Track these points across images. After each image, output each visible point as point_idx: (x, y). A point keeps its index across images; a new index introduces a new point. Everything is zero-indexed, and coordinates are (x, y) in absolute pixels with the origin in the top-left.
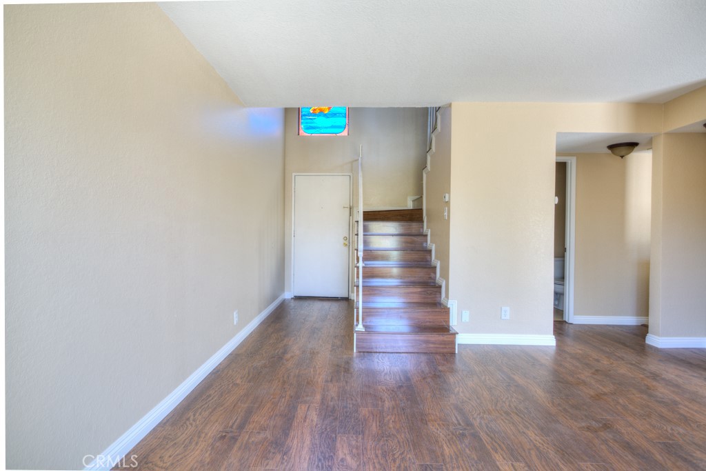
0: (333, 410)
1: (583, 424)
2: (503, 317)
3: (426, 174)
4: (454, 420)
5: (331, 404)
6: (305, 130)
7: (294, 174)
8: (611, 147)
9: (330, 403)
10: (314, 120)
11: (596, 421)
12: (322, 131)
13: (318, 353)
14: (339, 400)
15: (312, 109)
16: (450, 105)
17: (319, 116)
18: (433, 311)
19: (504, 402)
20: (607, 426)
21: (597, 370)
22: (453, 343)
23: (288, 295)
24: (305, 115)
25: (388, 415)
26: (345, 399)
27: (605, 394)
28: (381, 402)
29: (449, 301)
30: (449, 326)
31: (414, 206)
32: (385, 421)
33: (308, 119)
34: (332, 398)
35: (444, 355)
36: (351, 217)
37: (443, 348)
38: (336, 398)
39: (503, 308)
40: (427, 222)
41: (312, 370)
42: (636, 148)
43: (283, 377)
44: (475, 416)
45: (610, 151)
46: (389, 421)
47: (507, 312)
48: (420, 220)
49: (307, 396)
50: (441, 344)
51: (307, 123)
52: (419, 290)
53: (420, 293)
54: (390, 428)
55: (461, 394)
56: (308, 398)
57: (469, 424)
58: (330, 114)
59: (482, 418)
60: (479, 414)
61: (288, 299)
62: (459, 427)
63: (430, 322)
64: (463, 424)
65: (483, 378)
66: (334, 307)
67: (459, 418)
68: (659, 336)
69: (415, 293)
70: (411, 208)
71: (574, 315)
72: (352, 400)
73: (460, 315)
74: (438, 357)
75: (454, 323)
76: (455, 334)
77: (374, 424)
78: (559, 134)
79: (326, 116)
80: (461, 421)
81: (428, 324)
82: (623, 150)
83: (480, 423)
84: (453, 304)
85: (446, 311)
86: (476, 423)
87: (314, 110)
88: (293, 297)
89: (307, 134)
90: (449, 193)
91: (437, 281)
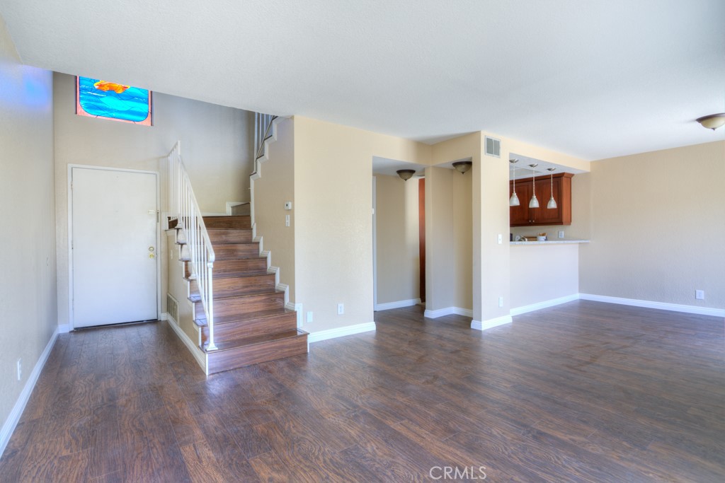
0: (226, 439)
1: (423, 381)
2: (339, 313)
3: (255, 180)
4: (342, 407)
5: (219, 433)
6: (87, 110)
7: (70, 166)
8: (400, 172)
9: (216, 434)
10: (101, 99)
11: (429, 376)
12: (114, 114)
13: (162, 387)
14: (224, 427)
15: (98, 83)
16: (292, 118)
17: (108, 94)
18: (281, 317)
19: (368, 381)
20: (436, 377)
21: (410, 342)
22: (305, 343)
23: (64, 328)
24: (86, 90)
25: (285, 423)
26: (231, 423)
27: (423, 356)
28: (270, 414)
29: (296, 305)
30: (296, 329)
31: (233, 213)
32: (286, 429)
33: (90, 95)
34: (215, 428)
35: (298, 356)
36: (159, 223)
37: (296, 350)
38: (220, 426)
39: (340, 305)
40: (257, 229)
41: (168, 407)
42: (414, 174)
43: (134, 426)
44: (355, 398)
45: (398, 175)
46: (289, 427)
47: (341, 308)
48: (248, 227)
49: (184, 435)
50: (294, 347)
51: (89, 100)
52: (264, 298)
53: (264, 301)
54: (295, 433)
55: (335, 385)
56: (187, 438)
57: (355, 407)
58: (124, 96)
59: (361, 398)
60: (357, 396)
61: (64, 334)
62: (349, 411)
63: (279, 328)
64: (351, 408)
65: (342, 367)
66: (147, 333)
67: (345, 404)
68: (432, 310)
69: (260, 301)
70: (230, 215)
71: (378, 303)
72: (239, 422)
73: (305, 317)
74: (295, 359)
75: (301, 325)
76: (306, 335)
77: (278, 436)
78: (374, 158)
79: (118, 96)
80: (348, 406)
81: (277, 330)
82: (406, 175)
83: (362, 403)
84: (299, 308)
85: (293, 314)
86: (360, 403)
87: (101, 85)
88: (72, 329)
89: (90, 115)
90: (293, 201)
91: (276, 288)
